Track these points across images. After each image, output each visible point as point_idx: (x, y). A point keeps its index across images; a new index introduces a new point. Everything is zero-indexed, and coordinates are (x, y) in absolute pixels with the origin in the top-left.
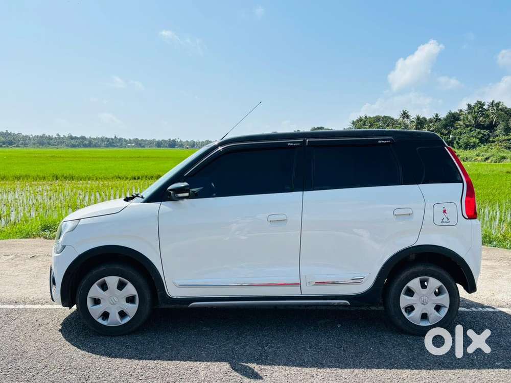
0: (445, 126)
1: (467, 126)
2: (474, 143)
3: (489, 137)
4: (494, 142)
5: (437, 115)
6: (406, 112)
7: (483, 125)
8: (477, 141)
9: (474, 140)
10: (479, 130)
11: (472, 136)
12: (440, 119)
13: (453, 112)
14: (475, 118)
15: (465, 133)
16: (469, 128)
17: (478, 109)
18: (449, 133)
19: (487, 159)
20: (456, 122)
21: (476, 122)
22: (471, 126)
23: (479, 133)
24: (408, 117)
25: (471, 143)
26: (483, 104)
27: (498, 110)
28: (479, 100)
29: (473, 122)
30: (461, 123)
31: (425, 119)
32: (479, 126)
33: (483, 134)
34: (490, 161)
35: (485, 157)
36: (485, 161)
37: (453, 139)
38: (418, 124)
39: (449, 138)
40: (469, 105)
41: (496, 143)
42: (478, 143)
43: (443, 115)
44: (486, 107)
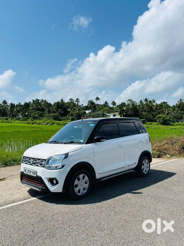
0: (24, 109)
1: (34, 109)
2: (37, 117)
3: (43, 114)
4: (44, 116)
5: (20, 103)
6: (5, 101)
7: (40, 109)
8: (38, 116)
9: (37, 115)
10: (39, 111)
11: (36, 114)
12: (21, 105)
13: (27, 102)
14: (37, 106)
15: (33, 112)
16: (34, 110)
17: (37, 102)
18: (26, 112)
19: (48, 124)
20: (29, 107)
21: (37, 108)
22: (35, 109)
23: (38, 112)
24: (6, 103)
25: (35, 117)
26: (39, 100)
27: (45, 104)
28: (37, 98)
29: (36, 107)
30: (31, 108)
31: (14, 104)
32: (38, 109)
33: (40, 113)
34: (49, 124)
35: (47, 123)
36: (47, 125)
37: (28, 115)
38: (11, 107)
39: (26, 114)
40: (33, 100)
41: (45, 117)
42: (39, 117)
43: (23, 103)
44: (40, 101)
